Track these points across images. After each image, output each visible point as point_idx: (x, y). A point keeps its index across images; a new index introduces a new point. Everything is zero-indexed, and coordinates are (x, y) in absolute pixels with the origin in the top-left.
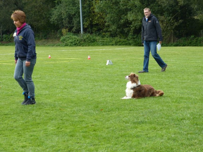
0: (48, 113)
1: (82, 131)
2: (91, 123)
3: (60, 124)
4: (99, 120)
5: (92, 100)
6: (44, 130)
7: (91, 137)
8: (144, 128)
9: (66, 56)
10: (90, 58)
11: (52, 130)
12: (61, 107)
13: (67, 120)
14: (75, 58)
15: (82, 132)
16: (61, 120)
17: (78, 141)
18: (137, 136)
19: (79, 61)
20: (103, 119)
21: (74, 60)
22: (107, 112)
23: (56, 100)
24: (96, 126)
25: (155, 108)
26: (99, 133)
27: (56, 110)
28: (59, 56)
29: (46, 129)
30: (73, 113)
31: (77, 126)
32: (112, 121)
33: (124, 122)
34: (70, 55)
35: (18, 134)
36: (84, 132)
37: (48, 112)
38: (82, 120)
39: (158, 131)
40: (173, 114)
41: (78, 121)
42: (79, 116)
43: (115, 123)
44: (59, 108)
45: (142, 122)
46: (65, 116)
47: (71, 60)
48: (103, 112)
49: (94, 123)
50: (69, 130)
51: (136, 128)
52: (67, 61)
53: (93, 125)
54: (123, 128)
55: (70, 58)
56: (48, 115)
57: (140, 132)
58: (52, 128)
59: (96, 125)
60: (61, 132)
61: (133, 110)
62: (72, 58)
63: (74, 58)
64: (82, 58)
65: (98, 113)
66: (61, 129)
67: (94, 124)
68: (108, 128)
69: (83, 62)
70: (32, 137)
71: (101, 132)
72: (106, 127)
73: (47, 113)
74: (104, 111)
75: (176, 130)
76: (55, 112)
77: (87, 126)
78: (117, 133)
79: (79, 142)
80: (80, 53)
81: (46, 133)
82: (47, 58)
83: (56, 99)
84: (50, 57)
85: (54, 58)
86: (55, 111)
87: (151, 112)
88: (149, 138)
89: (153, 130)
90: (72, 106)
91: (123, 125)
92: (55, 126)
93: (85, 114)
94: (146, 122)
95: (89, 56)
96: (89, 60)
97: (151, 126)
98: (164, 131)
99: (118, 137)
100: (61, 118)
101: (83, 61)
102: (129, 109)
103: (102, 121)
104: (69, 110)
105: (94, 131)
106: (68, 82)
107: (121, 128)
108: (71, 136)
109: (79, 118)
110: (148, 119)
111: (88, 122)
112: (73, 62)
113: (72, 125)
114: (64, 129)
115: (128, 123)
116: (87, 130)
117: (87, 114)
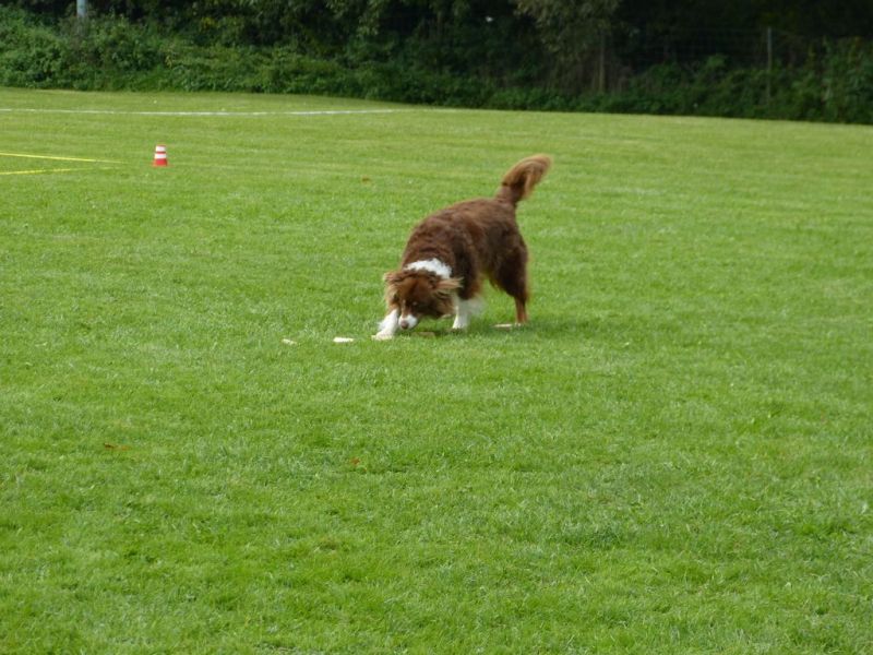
0: (41, 467)
1: (278, 575)
2: (314, 530)
3: (135, 532)
4: (355, 514)
5: (275, 401)
6: (53, 561)
7: (344, 614)
8: (631, 569)
9: (16, 140)
10: (163, 157)
11: (101, 564)
12: (112, 436)
13: (170, 513)
14: (77, 155)
15: (279, 581)
16: (134, 506)
17: (275, 633)
18: (612, 619)
19: (108, 173)
20: (376, 514)
21: (74, 164)
22: (390, 474)
23: (62, 391)
24: (346, 550)
25: (656, 461)
26: (385, 594)
27: (83, 448)
29: (63, 560)
30: (189, 468)
31: (242, 548)
32: (431, 524)
33: (504, 531)
34: (38, 135)
36: (292, 584)
37: (45, 458)
38: (256, 512)
39: (720, 588)
40: (770, 495)
41: (236, 521)
42: (229, 492)
43: (454, 536)
44: (95, 439)
45: (608, 539)
46: (148, 489)
47: (56, 164)
48: (364, 472)
49: (333, 536)
50: (197, 571)
51: (589, 569)
52: (32, 167)
53: (333, 548)
54: (510, 566)
55: (43, 151)
56: (45, 477)
57: (619, 593)
58: (97, 555)
59: (347, 548)
60: (156, 575)
61: (538, 468)
62: (58, 153)
63: (68, 153)
64: (116, 156)
65: (337, 475)
66: (150, 561)
67: (338, 541)
68: (422, 565)
69: (132, 179)
71: (390, 587)
72: (413, 557)
73: (32, 465)
74: (370, 466)
75: (818, 585)
76: (80, 462)
77: (296, 547)
78: (484, 593)
79: (278, 637)
80: (92, 126)
81: (68, 580)
83: (59, 386)
86: (79, 455)
87: (640, 480)
88: (684, 631)
89: (689, 586)
90: (174, 432)
91: (506, 552)
92: (111, 544)
93: (264, 481)
94: (632, 535)
95: (158, 149)
96: (161, 167)
97: (667, 561)
98: (756, 591)
99: (501, 620)
100: (131, 499)
101: (127, 176)
102: (513, 463)
103: (373, 524)
104: (156, 450)
105: (348, 577)
106: (86, 290)
107: (499, 569)
108: (224, 603)
109: (234, 498)
110: (640, 523)
111: (294, 528)
112: (70, 178)
113: (209, 541)
114: (167, 564)
115: (530, 539)
116: (308, 573)
117: (273, 482)
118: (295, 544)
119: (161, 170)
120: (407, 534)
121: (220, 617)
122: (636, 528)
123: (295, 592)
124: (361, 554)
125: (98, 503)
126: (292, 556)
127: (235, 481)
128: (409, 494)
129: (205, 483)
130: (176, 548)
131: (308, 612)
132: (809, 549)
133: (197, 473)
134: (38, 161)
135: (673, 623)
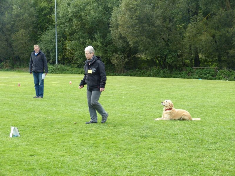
1: (103, 142)
2: (106, 135)
3: (82, 136)
4: (111, 133)
7: (113, 148)
11: (78, 141)
17: (105, 151)
18: (150, 148)
19: (64, 85)
21: (59, 84)
22: (114, 127)
25: (149, 125)
26: (118, 145)
29: (73, 141)
31: (97, 138)
32: (122, 134)
34: (54, 80)
35: (52, 144)
36: (105, 144)
37: (67, 125)
38: (98, 133)
40: (166, 130)
41: (95, 134)
42: (93, 130)
45: (147, 137)
46: (82, 130)
47: (57, 84)
48: (110, 127)
49: (109, 136)
50: (92, 142)
51: (145, 141)
55: (55, 82)
56: (67, 128)
57: (150, 144)
60: (86, 143)
61: (134, 126)
63: (58, 82)
64: (64, 82)
66: (85, 140)
68: (122, 141)
69: (67, 86)
70: (65, 148)
72: (121, 139)
73: (65, 126)
75: (177, 143)
78: (132, 145)
80: (60, 79)
81: (74, 144)
86: (71, 125)
87: (148, 128)
88: (161, 150)
91: (133, 139)
92: (79, 138)
95: (70, 81)
97: (155, 140)
99: (135, 149)
100: (80, 131)
102: (130, 125)
103: (114, 135)
105: (112, 143)
107: (133, 141)
108: (97, 147)
109: (94, 131)
110: (150, 134)
111: (103, 135)
112: (59, 86)
113: (92, 137)
114: (87, 141)
115: (136, 137)
116: (107, 142)
117: (98, 128)
118: (104, 138)
119: (71, 84)
120: (119, 136)
121: (97, 149)
122: (150, 135)
123: (106, 145)
124: (114, 139)
125: (76, 132)
126: (104, 140)
127: (93, 128)
128: (117, 130)
129: (89, 129)
130: (88, 139)
131: (109, 148)
132: (174, 138)
133: (88, 127)
135: (159, 149)
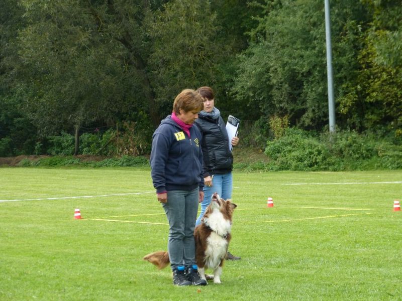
9: (316, 200)
10: (398, 206)
14: (351, 207)
19: (371, 216)
21: (351, 212)
28: (297, 201)
34: (327, 197)
47: (342, 212)
52: (330, 214)
55: (333, 205)
62: (341, 206)
63: (347, 206)
64: (371, 207)
69: (385, 219)
80: (353, 191)
82: (263, 206)
84: (272, 205)
85: (283, 207)
95: (396, 202)
96: (398, 212)
101: (382, 217)
106: (385, 277)
112: (352, 219)
119: (398, 213)
134: (332, 211)
